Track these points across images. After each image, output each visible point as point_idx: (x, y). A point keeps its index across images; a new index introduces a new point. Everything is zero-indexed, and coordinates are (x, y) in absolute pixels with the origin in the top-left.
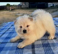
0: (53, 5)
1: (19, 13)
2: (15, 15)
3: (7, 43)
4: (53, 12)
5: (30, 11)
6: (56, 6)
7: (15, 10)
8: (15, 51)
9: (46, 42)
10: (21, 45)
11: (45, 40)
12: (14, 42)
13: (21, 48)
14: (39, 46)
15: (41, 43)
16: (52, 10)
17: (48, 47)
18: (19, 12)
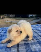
0: (32, 15)
1: (8, 21)
2: (5, 22)
4: (32, 20)
6: (34, 16)
7: (5, 18)
8: (5, 50)
9: (27, 42)
10: (10, 45)
11: (26, 40)
12: (4, 43)
13: (10, 47)
14: (22, 45)
15: (24, 43)
16: (32, 19)
17: (28, 46)
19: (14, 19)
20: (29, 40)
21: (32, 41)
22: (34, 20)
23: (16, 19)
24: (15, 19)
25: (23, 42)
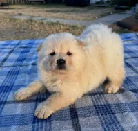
1: (20, 14)
2: (11, 19)
3: (5, 103)
5: (47, 11)
7: (10, 6)
9: (102, 102)
11: (99, 93)
17: (108, 115)
18: (20, 12)
19: (41, 9)
20: (110, 92)
21: (121, 99)
22: (109, 14)
23: (49, 9)
24: (45, 9)
25: (89, 102)
